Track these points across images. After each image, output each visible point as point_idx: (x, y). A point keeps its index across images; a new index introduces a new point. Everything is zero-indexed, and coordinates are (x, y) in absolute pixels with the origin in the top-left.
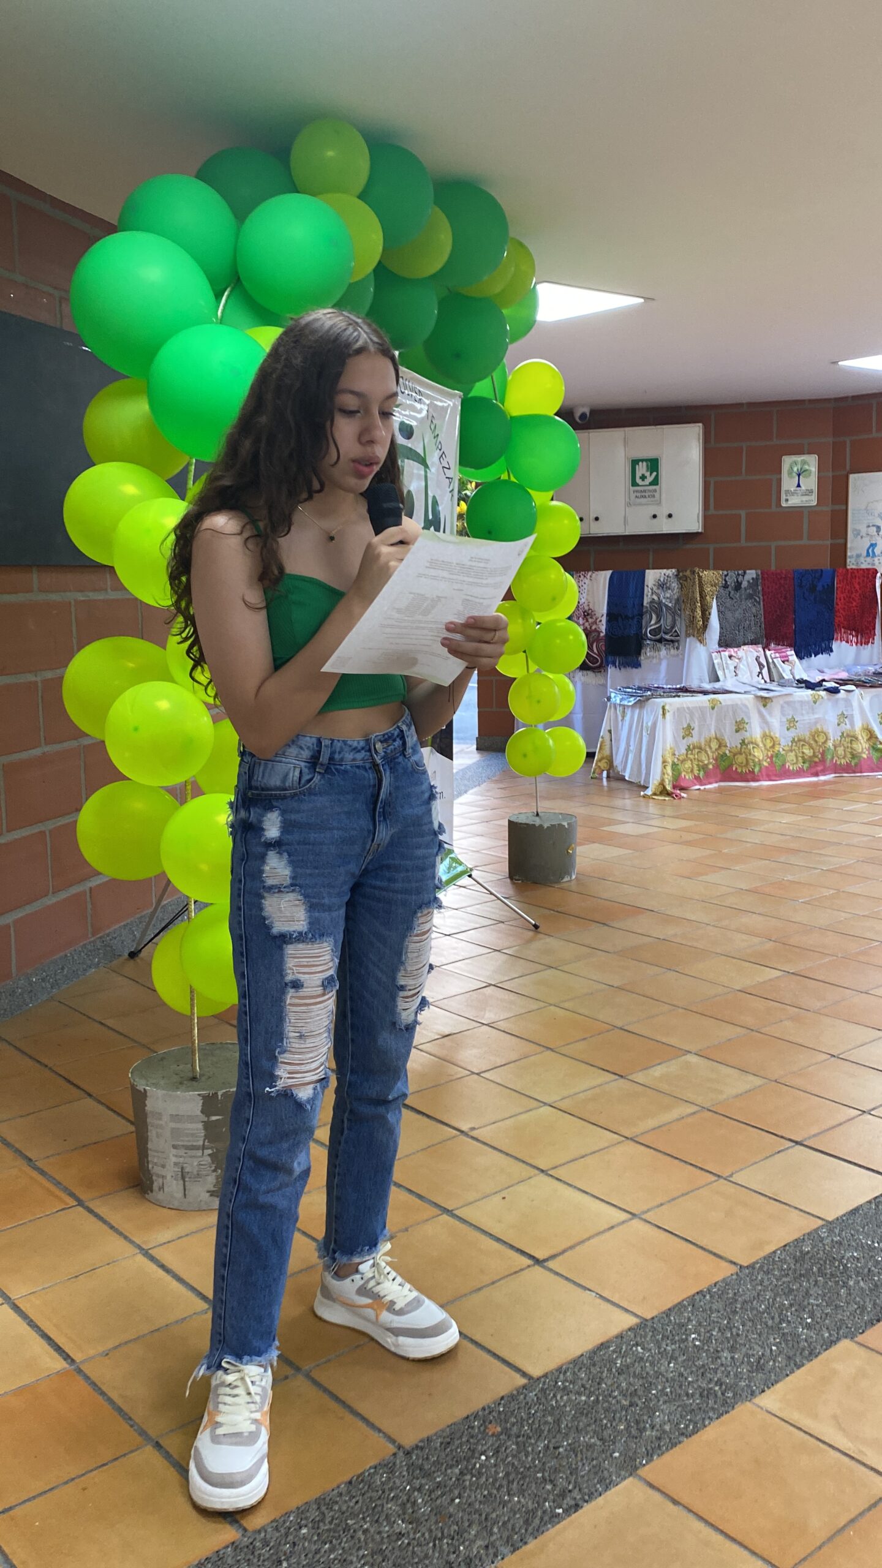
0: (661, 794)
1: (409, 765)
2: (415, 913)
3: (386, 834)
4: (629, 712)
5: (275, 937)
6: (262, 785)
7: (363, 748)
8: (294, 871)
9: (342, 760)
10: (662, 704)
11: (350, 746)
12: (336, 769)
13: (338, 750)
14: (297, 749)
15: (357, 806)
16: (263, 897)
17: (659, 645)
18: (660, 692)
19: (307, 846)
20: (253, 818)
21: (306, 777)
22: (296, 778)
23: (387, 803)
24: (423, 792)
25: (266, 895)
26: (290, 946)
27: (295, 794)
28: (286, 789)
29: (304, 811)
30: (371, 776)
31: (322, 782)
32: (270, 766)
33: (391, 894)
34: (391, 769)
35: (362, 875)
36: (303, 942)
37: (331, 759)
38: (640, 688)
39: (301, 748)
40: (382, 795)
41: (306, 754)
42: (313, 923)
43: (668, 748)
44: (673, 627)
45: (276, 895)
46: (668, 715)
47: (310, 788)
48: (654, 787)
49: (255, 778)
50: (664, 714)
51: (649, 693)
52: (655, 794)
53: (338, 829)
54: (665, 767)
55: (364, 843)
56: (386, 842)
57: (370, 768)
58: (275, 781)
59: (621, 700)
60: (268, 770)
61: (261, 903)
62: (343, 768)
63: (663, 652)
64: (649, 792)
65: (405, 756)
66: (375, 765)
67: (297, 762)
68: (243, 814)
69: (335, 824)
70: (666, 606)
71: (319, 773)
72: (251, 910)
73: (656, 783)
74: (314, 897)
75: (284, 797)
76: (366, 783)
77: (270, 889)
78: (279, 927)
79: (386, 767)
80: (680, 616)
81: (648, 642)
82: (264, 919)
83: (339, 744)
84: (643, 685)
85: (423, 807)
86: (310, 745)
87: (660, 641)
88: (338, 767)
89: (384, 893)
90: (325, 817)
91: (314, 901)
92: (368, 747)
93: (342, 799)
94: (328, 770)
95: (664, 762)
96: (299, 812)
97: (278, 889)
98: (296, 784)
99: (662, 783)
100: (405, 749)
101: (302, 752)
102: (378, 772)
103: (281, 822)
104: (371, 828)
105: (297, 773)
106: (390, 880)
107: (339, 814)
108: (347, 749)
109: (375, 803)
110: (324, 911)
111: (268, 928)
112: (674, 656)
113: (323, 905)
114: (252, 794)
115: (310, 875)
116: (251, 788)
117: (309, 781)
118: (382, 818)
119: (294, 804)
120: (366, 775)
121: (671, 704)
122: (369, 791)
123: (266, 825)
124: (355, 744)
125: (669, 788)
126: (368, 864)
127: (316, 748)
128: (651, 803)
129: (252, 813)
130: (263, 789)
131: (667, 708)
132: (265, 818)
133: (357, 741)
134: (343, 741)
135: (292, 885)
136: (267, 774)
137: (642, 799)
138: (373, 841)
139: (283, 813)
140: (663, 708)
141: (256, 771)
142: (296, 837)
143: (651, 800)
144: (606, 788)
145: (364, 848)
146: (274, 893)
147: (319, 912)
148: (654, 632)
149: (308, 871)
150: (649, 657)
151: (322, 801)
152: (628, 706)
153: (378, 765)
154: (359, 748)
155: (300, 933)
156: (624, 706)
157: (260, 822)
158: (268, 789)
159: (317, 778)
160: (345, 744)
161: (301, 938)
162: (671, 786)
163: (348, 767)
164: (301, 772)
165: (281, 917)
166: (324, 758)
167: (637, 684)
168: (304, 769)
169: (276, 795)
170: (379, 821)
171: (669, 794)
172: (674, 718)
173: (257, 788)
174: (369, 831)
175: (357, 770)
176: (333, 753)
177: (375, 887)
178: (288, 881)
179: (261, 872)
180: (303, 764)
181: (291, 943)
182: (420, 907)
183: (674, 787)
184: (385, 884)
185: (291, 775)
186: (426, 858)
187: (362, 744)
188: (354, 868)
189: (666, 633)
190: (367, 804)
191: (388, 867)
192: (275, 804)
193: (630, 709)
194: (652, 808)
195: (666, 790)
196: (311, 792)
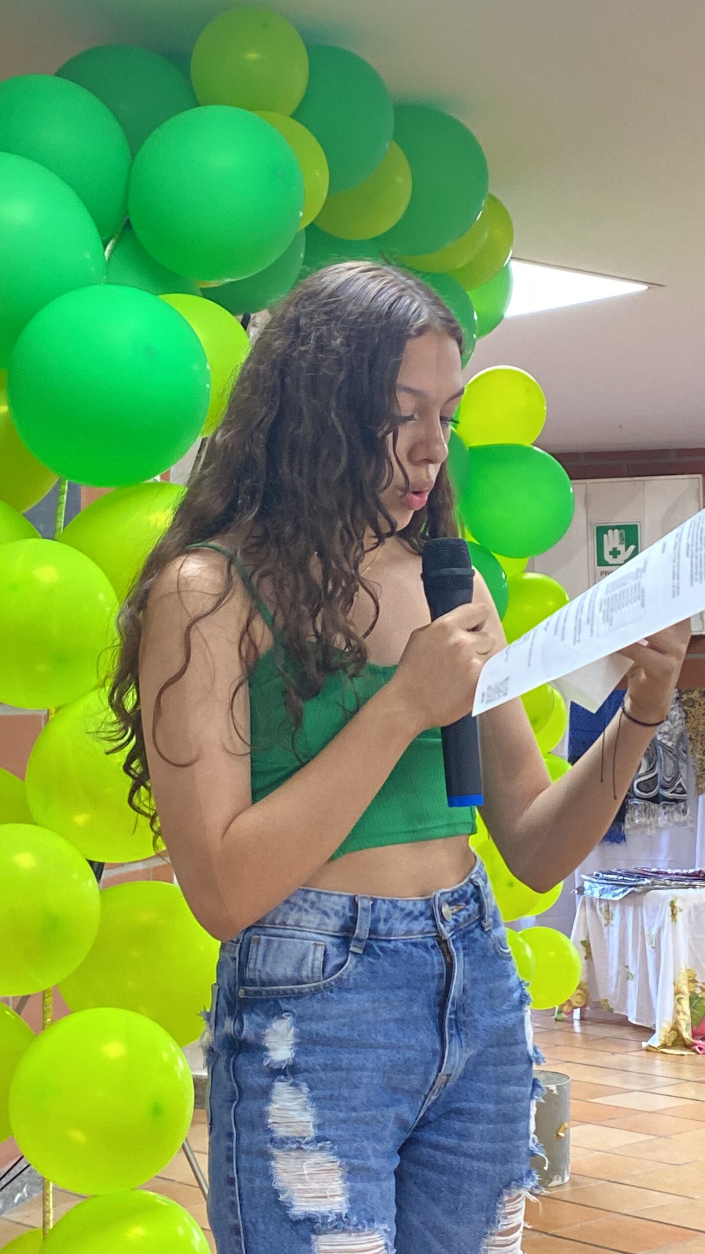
0: (674, 1045)
1: (490, 942)
2: (500, 1194)
3: (461, 1056)
4: (616, 911)
5: (296, 1223)
6: (264, 976)
7: (422, 914)
8: (318, 1115)
9: (389, 933)
10: (670, 899)
11: (402, 910)
12: (382, 949)
13: (383, 916)
14: (319, 916)
15: (415, 1008)
16: (271, 1157)
17: (654, 806)
18: (664, 879)
19: (339, 1073)
20: (248, 1032)
21: (335, 961)
22: (319, 963)
23: (461, 1008)
24: (511, 991)
25: (275, 1152)
26: (322, 1238)
27: (317, 990)
28: (299, 983)
29: (332, 1017)
30: (436, 959)
31: (360, 969)
32: (275, 945)
33: (462, 1160)
34: (464, 948)
35: (418, 1128)
36: (344, 1230)
37: (373, 931)
38: (629, 874)
39: (325, 913)
40: (454, 992)
41: (334, 924)
42: (356, 1199)
43: (684, 971)
44: (675, 779)
45: (293, 1154)
46: (679, 916)
47: (340, 979)
48: (663, 1033)
49: (251, 965)
50: (674, 915)
51: (647, 881)
52: (664, 1046)
53: (384, 1047)
54: (679, 1001)
55: (427, 1073)
56: (460, 1070)
57: (433, 947)
58: (283, 968)
59: (603, 891)
60: (272, 952)
61: (267, 1168)
62: (391, 946)
63: (662, 819)
64: (655, 1041)
65: (482, 928)
66: (441, 942)
67: (320, 937)
68: (229, 1026)
69: (380, 1039)
70: (663, 745)
71: (355, 954)
72: (251, 1181)
73: (667, 1027)
74: (355, 1157)
75: (299, 996)
76: (428, 971)
77: (282, 1143)
78: (301, 1207)
79: (459, 945)
80: (685, 761)
81: (636, 801)
82: (276, 1193)
83: (385, 907)
84: (632, 869)
85: (513, 1015)
86: (339, 908)
87: (656, 800)
88: (384, 944)
89: (450, 1158)
90: (364, 1027)
91: (356, 1162)
92: (431, 913)
93: (392, 997)
94: (368, 950)
95: (677, 992)
96: (323, 1018)
97: (297, 1144)
98: (318, 972)
99: (675, 1028)
100: (482, 918)
101: (327, 921)
102: (447, 953)
103: (296, 1036)
104: (438, 1046)
105: (320, 955)
106: (461, 1135)
107: (385, 1022)
108: (397, 914)
109: (443, 1005)
110: (370, 1180)
111: (284, 1207)
112: (678, 824)
113: (368, 1169)
114: (246, 992)
115: (344, 1121)
116: (243, 982)
117: (340, 966)
118: (454, 1032)
119: (316, 1006)
120: (428, 957)
121: (683, 900)
122: (433, 985)
123: (270, 1041)
124: (410, 907)
125: (687, 1035)
126: (428, 1109)
127: (350, 914)
128: (658, 1060)
129: (246, 1022)
130: (263, 984)
131: (677, 904)
132: (268, 1030)
133: (412, 901)
134: (391, 902)
135: (318, 1139)
136: (270, 959)
137: (644, 1053)
138: (440, 1070)
139: (299, 1020)
140: (672, 905)
141: (252, 955)
142: (316, 1059)
143: (659, 1056)
144: (579, 1037)
145: (426, 1081)
146: (291, 1150)
147: (362, 1181)
148: (646, 786)
149: (341, 1115)
150: (639, 826)
151: (357, 1001)
152: (614, 902)
153: (445, 941)
154: (416, 913)
155: (339, 1217)
156: (607, 901)
157: (260, 1037)
158: (272, 983)
159: (351, 961)
160: (395, 907)
161: (340, 1224)
162: (690, 1032)
163: (400, 945)
164: (325, 954)
165: (305, 1191)
166: (362, 930)
167: (623, 867)
168: (329, 947)
169: (285, 992)
170: (451, 1035)
171: (688, 1046)
172: (690, 922)
173: (253, 983)
174: (434, 1052)
175: (414, 949)
176: (376, 921)
177: (436, 1147)
178: (312, 1132)
179: (264, 1115)
180: (329, 940)
181: (325, 1233)
182: (507, 1186)
183: (694, 1035)
184: (451, 1142)
185: (311, 957)
186: (518, 1101)
187: (421, 906)
188: (409, 1114)
189: (665, 788)
190: (430, 1006)
191: (459, 1112)
192: (284, 1005)
193: (618, 908)
194: (660, 1067)
195: (683, 1039)
196: (341, 986)
